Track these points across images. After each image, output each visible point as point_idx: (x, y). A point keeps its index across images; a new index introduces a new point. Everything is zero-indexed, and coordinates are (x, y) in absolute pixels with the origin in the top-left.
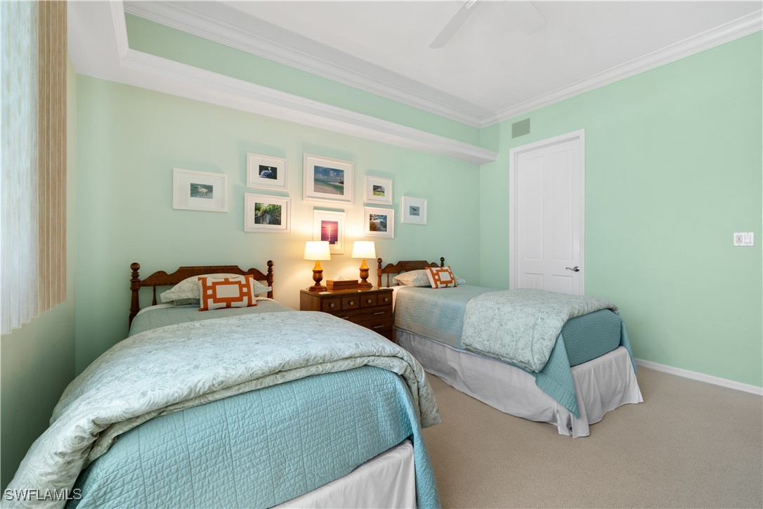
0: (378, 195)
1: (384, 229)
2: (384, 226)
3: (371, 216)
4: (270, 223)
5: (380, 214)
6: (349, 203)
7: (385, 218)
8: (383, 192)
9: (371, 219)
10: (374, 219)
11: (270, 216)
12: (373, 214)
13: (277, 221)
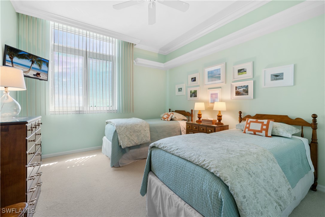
0: (242, 74)
1: (246, 94)
2: (246, 92)
3: (236, 87)
4: (194, 97)
5: (243, 85)
6: (223, 83)
7: (247, 86)
8: (246, 71)
9: (236, 89)
10: (239, 89)
11: (194, 94)
12: (238, 86)
13: (196, 96)
